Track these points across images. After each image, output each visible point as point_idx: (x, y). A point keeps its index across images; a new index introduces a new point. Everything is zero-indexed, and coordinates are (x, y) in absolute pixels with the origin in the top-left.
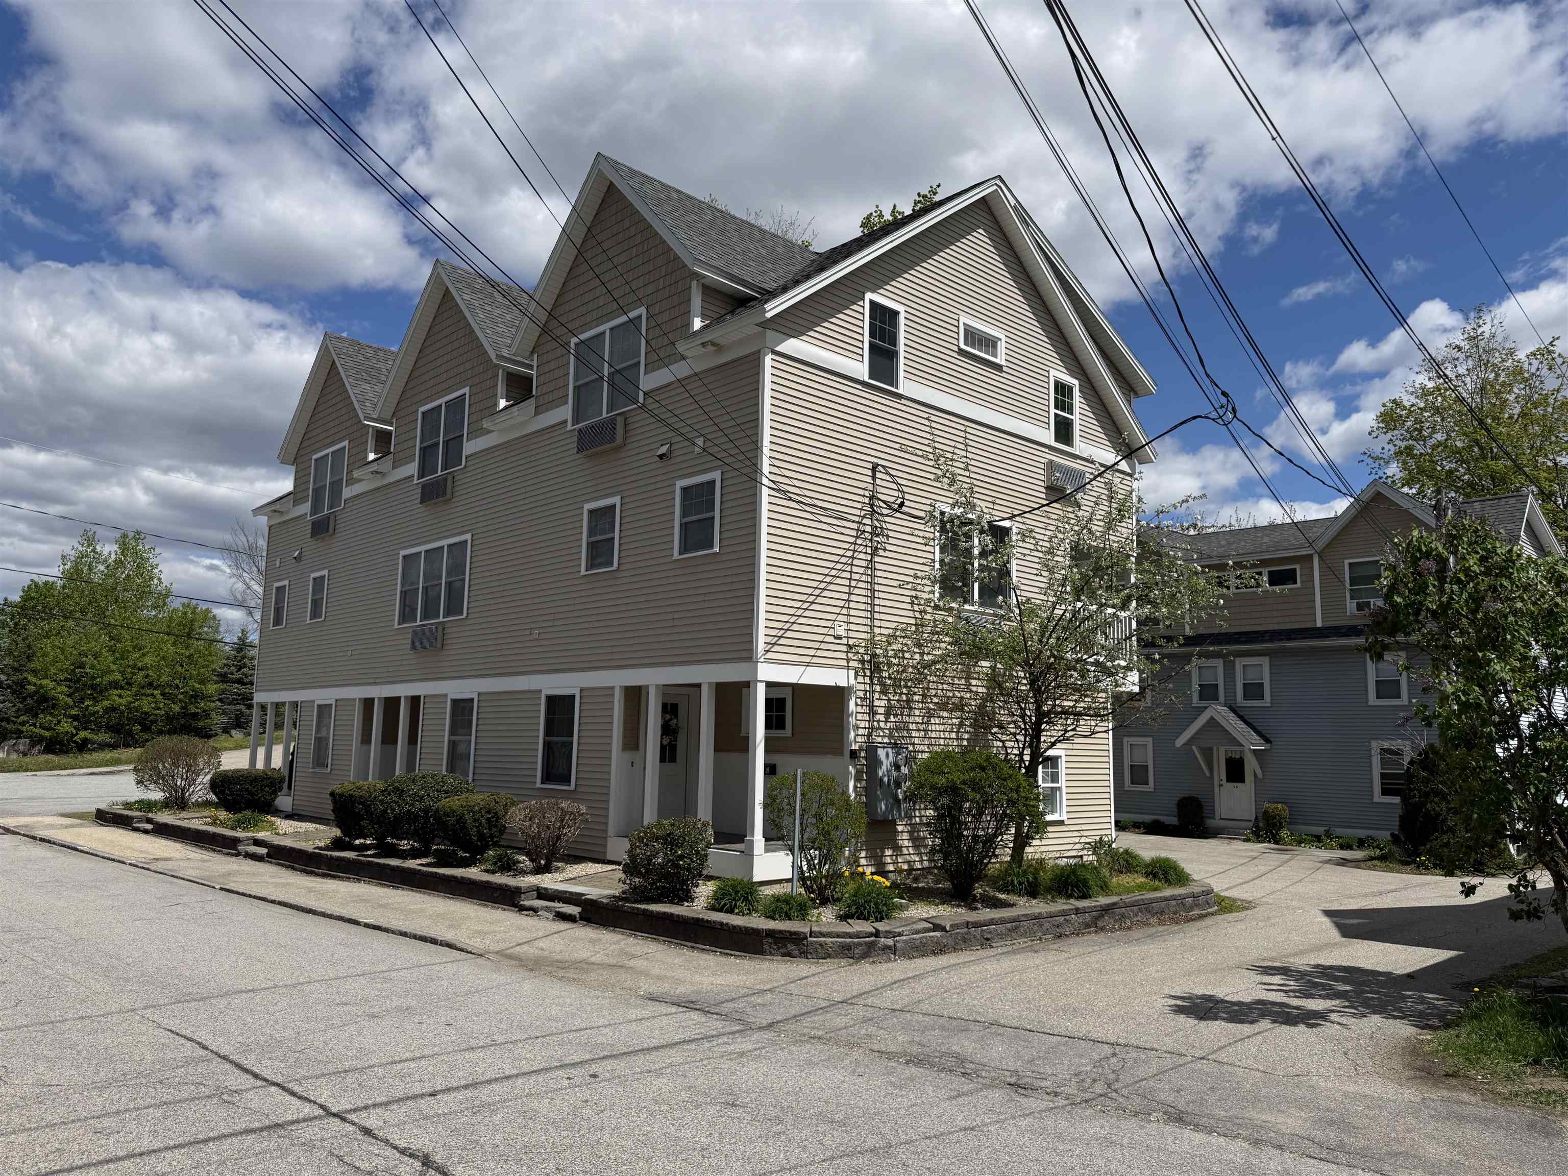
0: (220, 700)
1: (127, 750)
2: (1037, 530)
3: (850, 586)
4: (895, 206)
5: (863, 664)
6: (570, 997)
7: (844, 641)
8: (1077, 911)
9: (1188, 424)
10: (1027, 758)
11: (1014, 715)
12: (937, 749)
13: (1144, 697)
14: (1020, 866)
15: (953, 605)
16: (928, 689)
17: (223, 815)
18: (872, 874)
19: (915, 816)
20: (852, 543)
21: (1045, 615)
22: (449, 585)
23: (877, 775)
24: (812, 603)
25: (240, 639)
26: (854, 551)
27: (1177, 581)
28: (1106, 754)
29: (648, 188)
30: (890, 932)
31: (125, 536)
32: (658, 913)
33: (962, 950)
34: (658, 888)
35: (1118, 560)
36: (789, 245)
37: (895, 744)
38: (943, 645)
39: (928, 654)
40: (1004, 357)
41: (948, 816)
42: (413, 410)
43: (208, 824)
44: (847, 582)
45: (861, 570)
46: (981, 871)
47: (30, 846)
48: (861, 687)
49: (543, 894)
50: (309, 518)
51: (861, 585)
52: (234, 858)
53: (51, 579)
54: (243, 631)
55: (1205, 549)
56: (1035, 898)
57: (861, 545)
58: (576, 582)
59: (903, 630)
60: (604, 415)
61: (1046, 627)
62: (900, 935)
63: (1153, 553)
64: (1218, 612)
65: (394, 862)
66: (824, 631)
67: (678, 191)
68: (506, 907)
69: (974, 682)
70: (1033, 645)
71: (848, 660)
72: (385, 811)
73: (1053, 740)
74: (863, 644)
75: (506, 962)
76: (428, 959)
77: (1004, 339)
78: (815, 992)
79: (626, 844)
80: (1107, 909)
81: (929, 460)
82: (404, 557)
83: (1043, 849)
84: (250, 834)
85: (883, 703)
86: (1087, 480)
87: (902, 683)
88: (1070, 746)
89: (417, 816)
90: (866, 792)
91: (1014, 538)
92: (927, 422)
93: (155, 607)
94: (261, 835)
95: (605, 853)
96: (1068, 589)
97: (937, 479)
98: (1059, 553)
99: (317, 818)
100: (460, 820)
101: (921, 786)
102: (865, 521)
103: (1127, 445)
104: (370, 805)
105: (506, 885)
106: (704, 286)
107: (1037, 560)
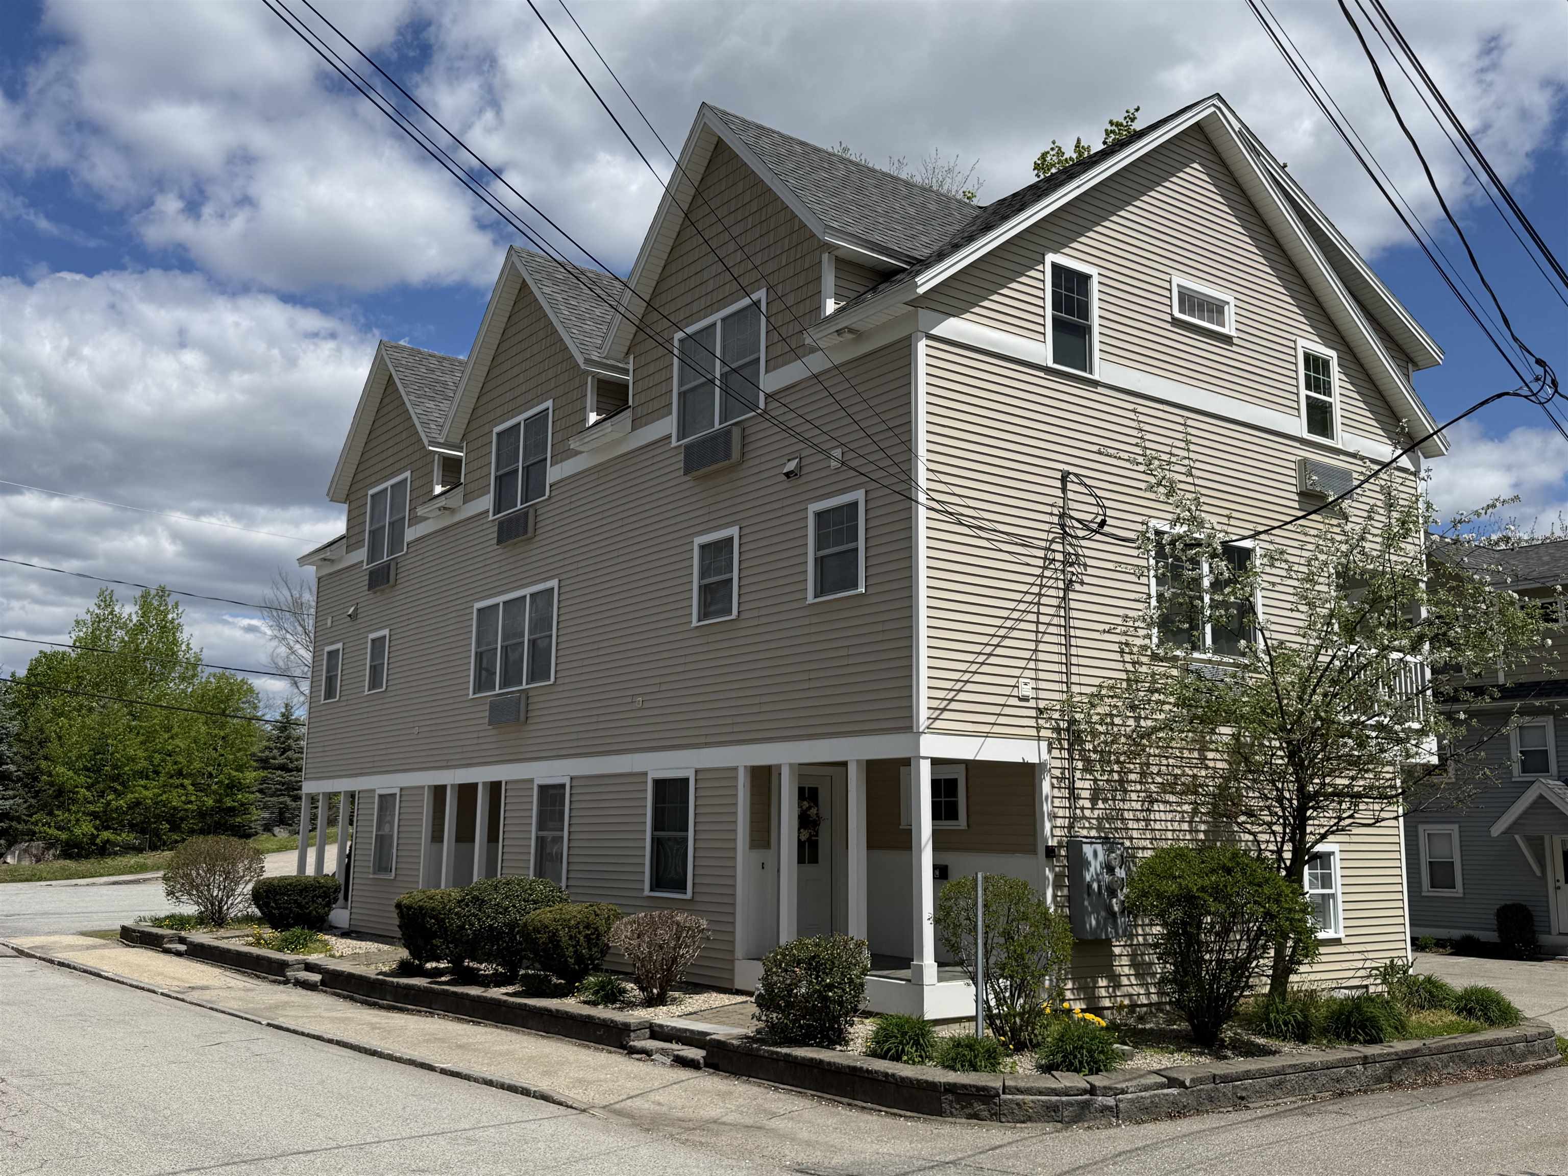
0: (261, 791)
1: (154, 853)
2: (1290, 550)
3: (1037, 632)
4: (1079, 140)
5: (1059, 733)
6: (698, 1167)
7: (1032, 703)
8: (1365, 1061)
9: (1491, 404)
10: (1287, 855)
11: (1267, 798)
12: (1164, 845)
13: (1446, 771)
14: (1284, 1000)
15: (1178, 653)
16: (1148, 765)
17: (268, 932)
18: (1083, 1011)
19: (1137, 935)
20: (1038, 576)
21: (1305, 664)
22: (533, 643)
23: (1082, 878)
24: (990, 655)
25: (283, 715)
26: (1042, 586)
27: (1485, 613)
28: (1396, 848)
29: (765, 142)
30: (1110, 1088)
31: (145, 596)
32: (803, 1059)
33: (1207, 1112)
34: (801, 1027)
35: (1404, 587)
36: (945, 200)
37: (1106, 838)
38: (1167, 707)
39: (1146, 718)
40: (1234, 325)
41: (1182, 934)
42: (487, 431)
43: (251, 945)
44: (1033, 627)
45: (1052, 611)
46: (1230, 1007)
47: (46, 971)
48: (1057, 763)
49: (657, 1032)
50: (365, 567)
51: (1052, 629)
52: (281, 987)
53: (61, 649)
54: (287, 705)
55: (1521, 570)
56: (1305, 1043)
57: (1050, 578)
58: (686, 636)
59: (1111, 688)
60: (717, 426)
61: (1307, 681)
62: (1123, 1092)
63: (1451, 577)
64: (1544, 654)
65: (474, 991)
66: (1007, 691)
67: (802, 143)
68: (613, 1049)
69: (1210, 755)
70: (1292, 705)
71: (1038, 728)
72: (462, 927)
73: (1322, 831)
74: (1058, 707)
75: (613, 1119)
76: (520, 1114)
77: (1233, 302)
78: (1013, 1166)
79: (759, 969)
80: (1405, 1058)
81: (1138, 464)
82: (479, 610)
83: (1313, 977)
84: (301, 957)
85: (1087, 785)
86: (1356, 483)
87: (1113, 758)
88: (1346, 839)
89: (501, 933)
90: (1069, 902)
91: (1258, 562)
92: (1132, 415)
93: (183, 679)
94: (314, 958)
95: (732, 981)
96: (1336, 627)
97: (1150, 488)
98: (1321, 580)
99: (380, 936)
100: (554, 937)
101: (1145, 894)
102: (1055, 546)
103: (1409, 436)
104: (444, 919)
105: (612, 1021)
106: (837, 259)
107: (1291, 590)
